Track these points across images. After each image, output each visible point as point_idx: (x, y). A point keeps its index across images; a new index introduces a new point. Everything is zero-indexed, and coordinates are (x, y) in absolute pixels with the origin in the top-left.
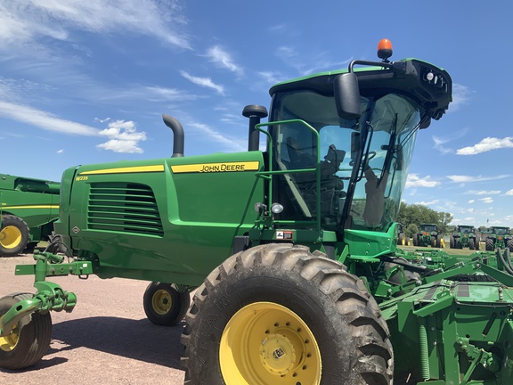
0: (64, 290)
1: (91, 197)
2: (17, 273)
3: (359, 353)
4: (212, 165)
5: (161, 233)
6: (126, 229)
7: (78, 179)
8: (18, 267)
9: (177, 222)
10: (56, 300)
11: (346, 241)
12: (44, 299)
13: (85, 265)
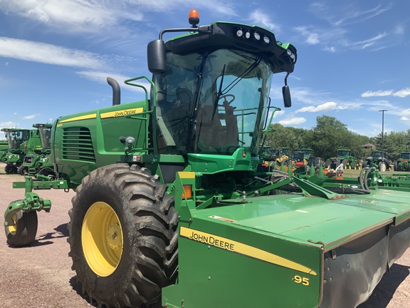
0: (40, 197)
1: (64, 137)
2: (14, 187)
3: (138, 234)
4: (120, 112)
5: (94, 160)
6: (81, 159)
7: (58, 126)
8: (14, 183)
9: (103, 152)
10: (35, 204)
11: (189, 162)
12: (26, 203)
13: (62, 183)
